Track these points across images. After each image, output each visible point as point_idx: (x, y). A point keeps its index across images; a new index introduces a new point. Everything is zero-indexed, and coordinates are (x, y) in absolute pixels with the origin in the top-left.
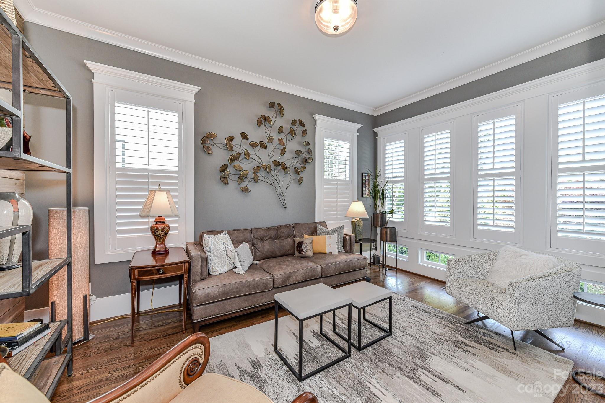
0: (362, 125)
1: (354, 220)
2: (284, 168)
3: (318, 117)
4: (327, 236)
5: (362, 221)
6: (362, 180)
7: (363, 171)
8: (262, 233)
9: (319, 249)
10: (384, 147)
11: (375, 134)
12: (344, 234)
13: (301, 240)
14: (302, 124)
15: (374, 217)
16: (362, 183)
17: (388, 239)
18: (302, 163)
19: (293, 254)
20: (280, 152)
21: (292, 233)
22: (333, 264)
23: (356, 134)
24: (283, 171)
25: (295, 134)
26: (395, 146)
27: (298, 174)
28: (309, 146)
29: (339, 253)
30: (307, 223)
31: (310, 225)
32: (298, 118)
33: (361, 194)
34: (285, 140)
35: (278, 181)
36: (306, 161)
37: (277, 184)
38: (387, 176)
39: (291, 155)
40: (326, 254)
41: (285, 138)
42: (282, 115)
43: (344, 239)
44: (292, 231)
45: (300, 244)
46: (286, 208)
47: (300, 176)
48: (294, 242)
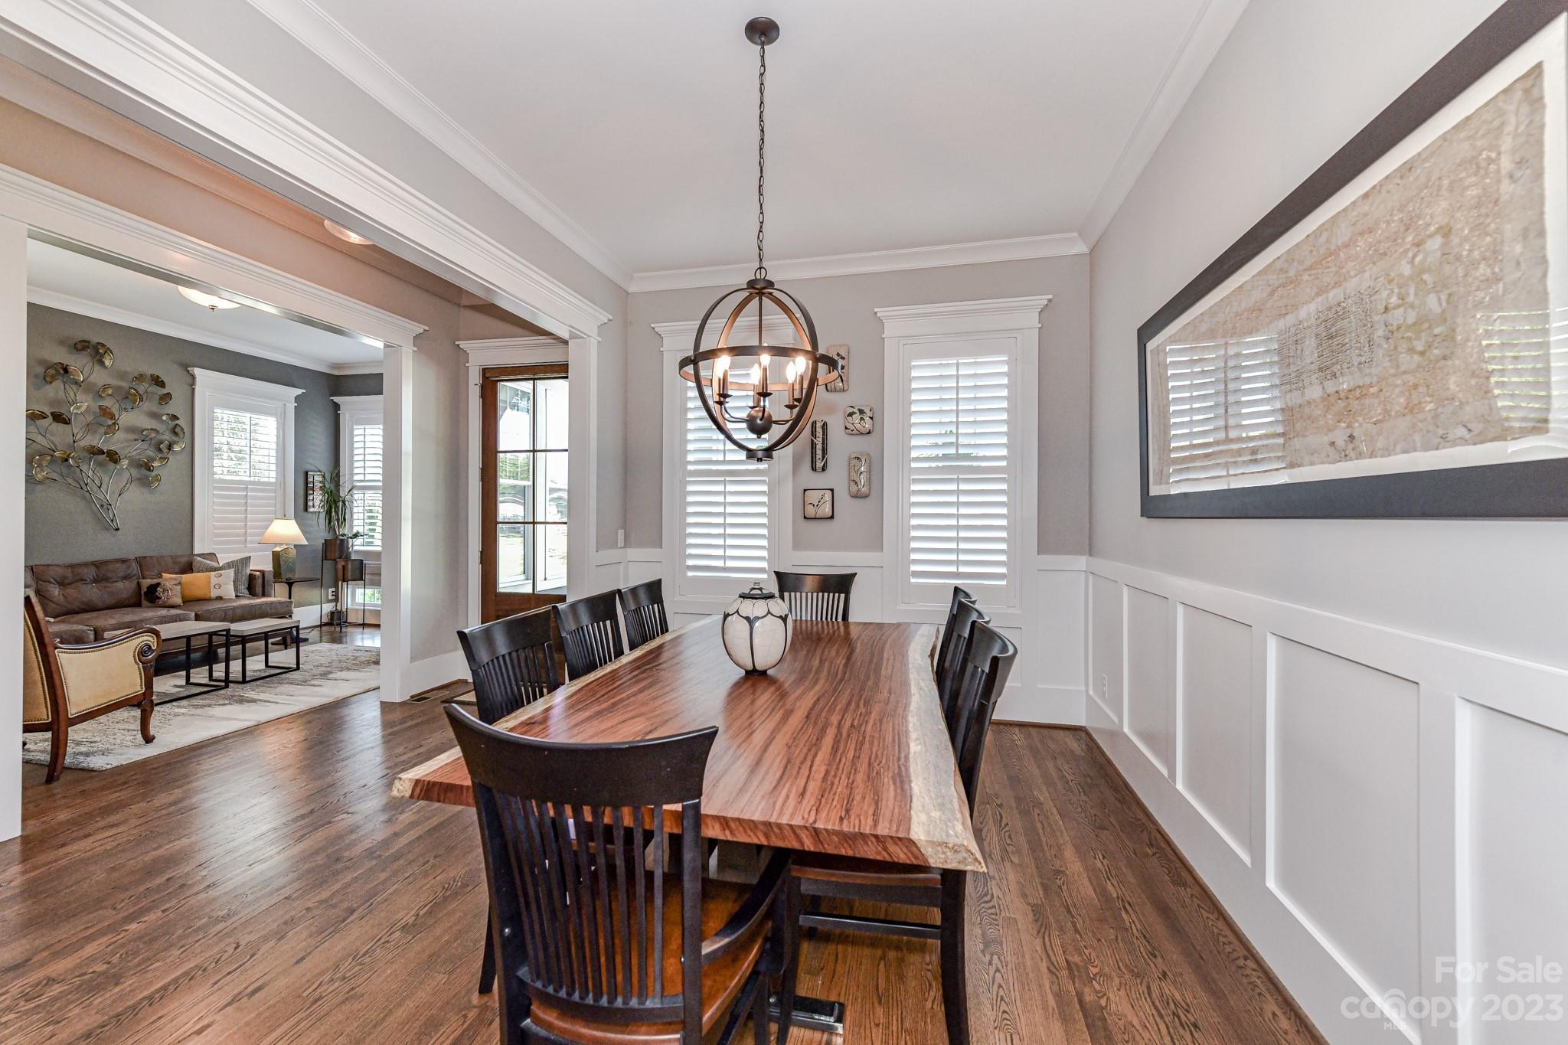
0: (305, 391)
1: (278, 549)
2: (113, 457)
3: (197, 371)
4: (213, 573)
5: (294, 550)
6: (307, 483)
7: (309, 467)
8: (61, 571)
9: (198, 593)
10: (352, 431)
11: (337, 406)
12: (251, 570)
13: (155, 581)
14: (158, 382)
15: (327, 544)
16: (306, 488)
17: (349, 575)
18: (160, 450)
19: (138, 605)
20: (102, 430)
21: (135, 572)
22: (220, 609)
23: (292, 405)
24: (112, 465)
25: (141, 400)
26: (368, 432)
27: (149, 470)
28: (177, 422)
29: (237, 596)
30: (171, 557)
31: (179, 560)
32: (149, 371)
33: (301, 506)
34: (115, 410)
35: (97, 482)
36: (170, 448)
37: (95, 489)
38: (356, 478)
39: (132, 436)
40: (209, 600)
41: (117, 405)
42: (107, 363)
43: (251, 578)
44: (135, 568)
45: (153, 589)
46: (118, 529)
47: (153, 474)
48: (139, 585)
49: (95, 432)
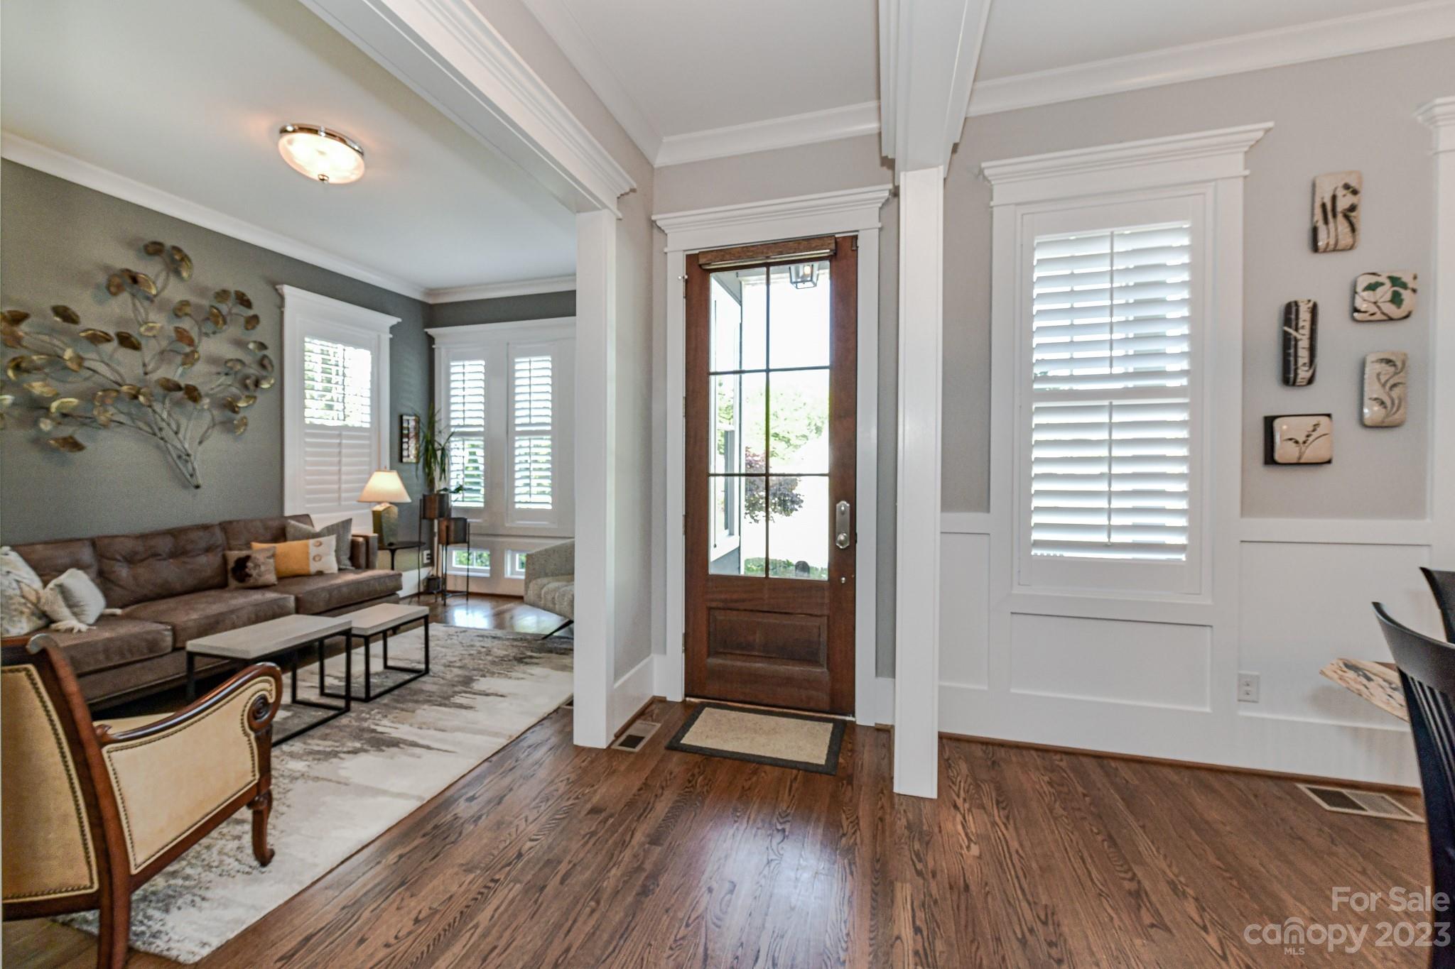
0: (400, 320)
1: (379, 508)
2: (193, 394)
3: (288, 290)
4: (312, 542)
5: (395, 509)
6: (402, 428)
7: (404, 410)
8: (129, 544)
9: (294, 567)
10: (448, 367)
11: (431, 340)
12: (353, 536)
13: (244, 553)
14: (244, 301)
15: (425, 501)
16: (401, 435)
17: (452, 538)
18: (246, 387)
19: (223, 586)
20: (179, 359)
21: (220, 542)
22: (323, 589)
23: (387, 337)
24: (190, 404)
25: (225, 322)
26: (467, 369)
27: (234, 411)
28: (265, 352)
29: (340, 570)
30: (261, 521)
31: (270, 523)
32: (232, 286)
33: (397, 456)
34: (194, 334)
35: (174, 427)
36: (257, 384)
37: (171, 434)
38: (453, 423)
39: (214, 369)
40: (308, 575)
41: (196, 329)
42: (185, 274)
43: (354, 545)
44: (219, 537)
45: (242, 563)
46: (197, 487)
47: (238, 417)
48: (225, 560)
49: (170, 362)
